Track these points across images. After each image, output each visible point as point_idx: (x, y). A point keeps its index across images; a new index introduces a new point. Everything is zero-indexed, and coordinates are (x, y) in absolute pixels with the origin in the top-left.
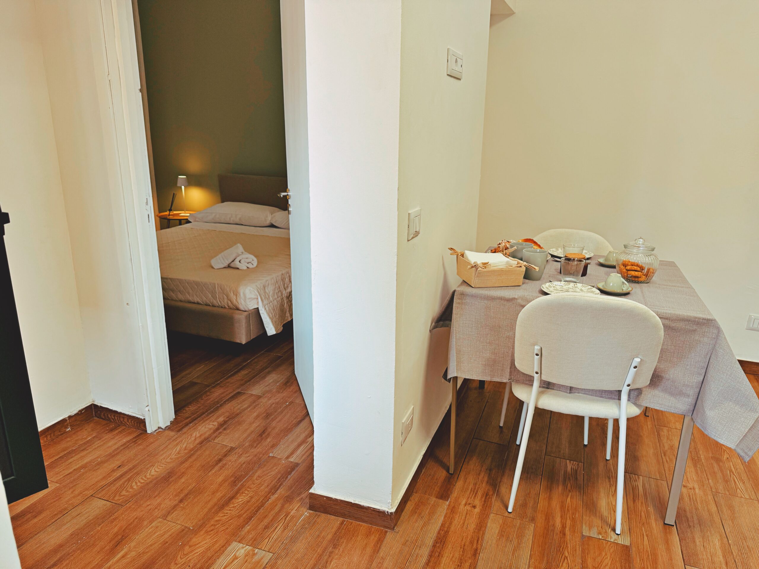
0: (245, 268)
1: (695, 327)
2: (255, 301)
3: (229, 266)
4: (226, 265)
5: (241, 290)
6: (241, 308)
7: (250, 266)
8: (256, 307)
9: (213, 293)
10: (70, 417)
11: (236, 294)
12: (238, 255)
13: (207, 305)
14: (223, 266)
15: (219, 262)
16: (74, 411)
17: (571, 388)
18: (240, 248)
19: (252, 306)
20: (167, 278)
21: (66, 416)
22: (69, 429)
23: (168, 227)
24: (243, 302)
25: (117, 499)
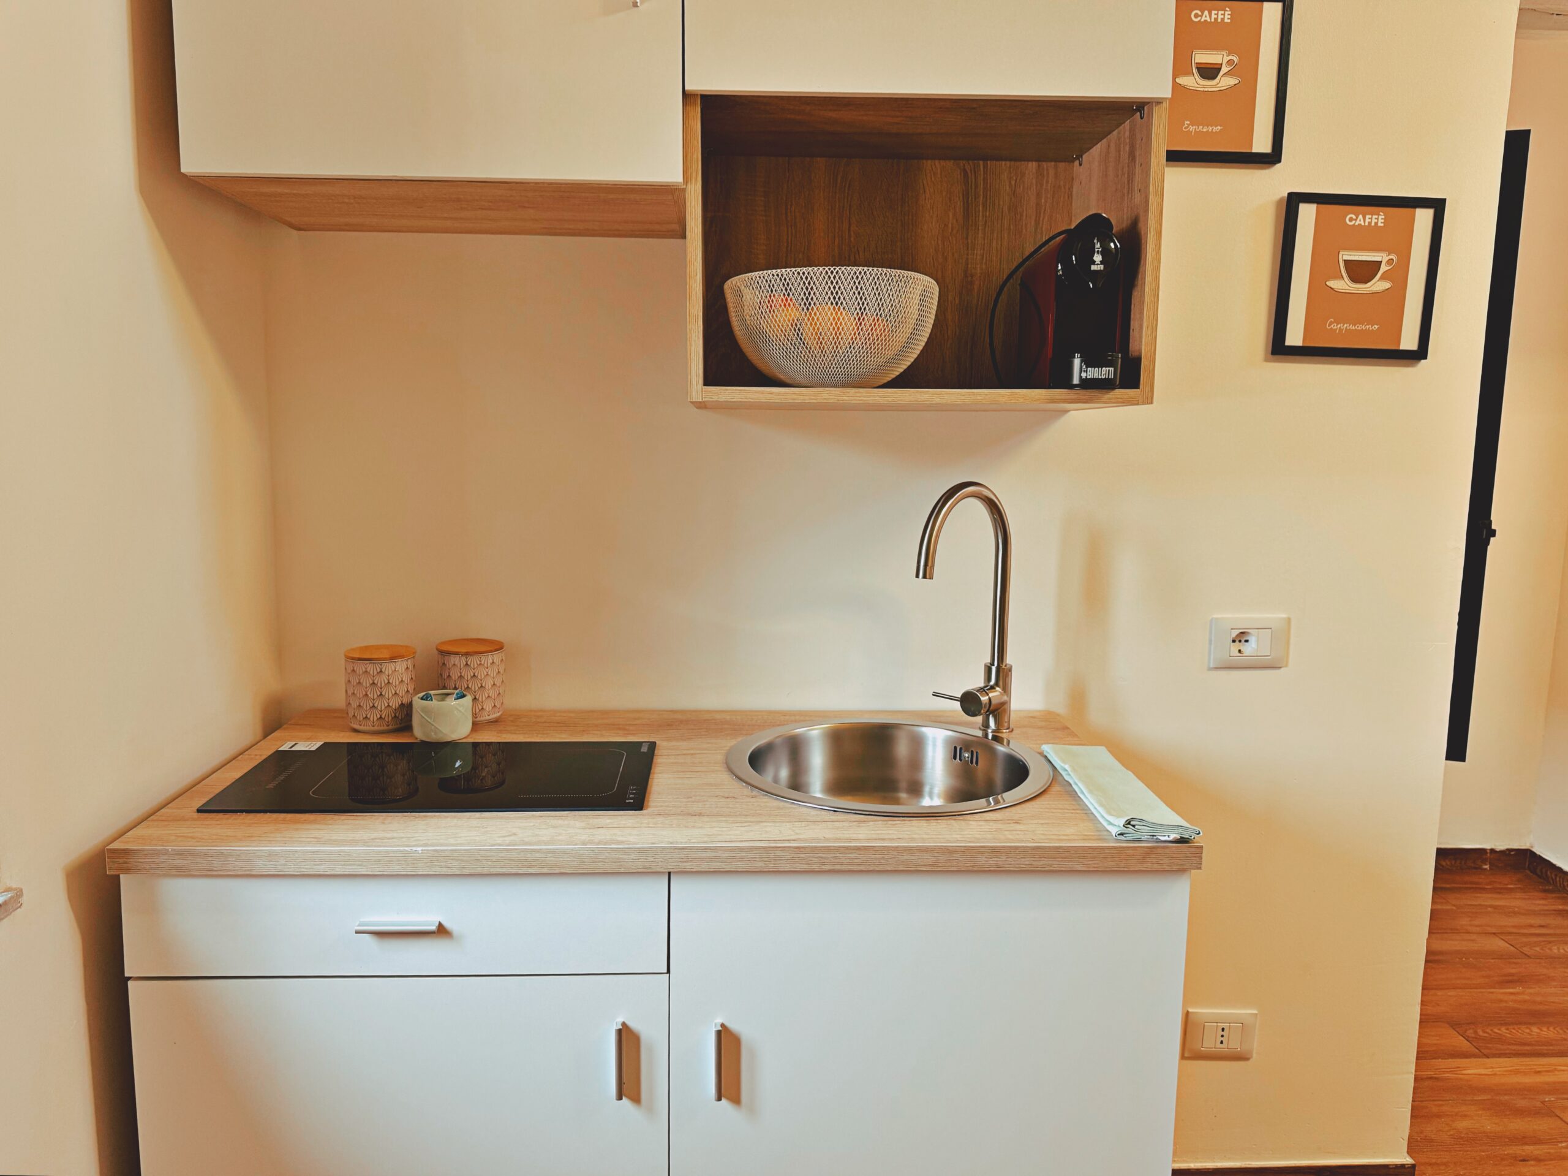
10: (1492, 851)
16: (1501, 846)
21: (1487, 846)
22: (1487, 867)
25: (1526, 950)
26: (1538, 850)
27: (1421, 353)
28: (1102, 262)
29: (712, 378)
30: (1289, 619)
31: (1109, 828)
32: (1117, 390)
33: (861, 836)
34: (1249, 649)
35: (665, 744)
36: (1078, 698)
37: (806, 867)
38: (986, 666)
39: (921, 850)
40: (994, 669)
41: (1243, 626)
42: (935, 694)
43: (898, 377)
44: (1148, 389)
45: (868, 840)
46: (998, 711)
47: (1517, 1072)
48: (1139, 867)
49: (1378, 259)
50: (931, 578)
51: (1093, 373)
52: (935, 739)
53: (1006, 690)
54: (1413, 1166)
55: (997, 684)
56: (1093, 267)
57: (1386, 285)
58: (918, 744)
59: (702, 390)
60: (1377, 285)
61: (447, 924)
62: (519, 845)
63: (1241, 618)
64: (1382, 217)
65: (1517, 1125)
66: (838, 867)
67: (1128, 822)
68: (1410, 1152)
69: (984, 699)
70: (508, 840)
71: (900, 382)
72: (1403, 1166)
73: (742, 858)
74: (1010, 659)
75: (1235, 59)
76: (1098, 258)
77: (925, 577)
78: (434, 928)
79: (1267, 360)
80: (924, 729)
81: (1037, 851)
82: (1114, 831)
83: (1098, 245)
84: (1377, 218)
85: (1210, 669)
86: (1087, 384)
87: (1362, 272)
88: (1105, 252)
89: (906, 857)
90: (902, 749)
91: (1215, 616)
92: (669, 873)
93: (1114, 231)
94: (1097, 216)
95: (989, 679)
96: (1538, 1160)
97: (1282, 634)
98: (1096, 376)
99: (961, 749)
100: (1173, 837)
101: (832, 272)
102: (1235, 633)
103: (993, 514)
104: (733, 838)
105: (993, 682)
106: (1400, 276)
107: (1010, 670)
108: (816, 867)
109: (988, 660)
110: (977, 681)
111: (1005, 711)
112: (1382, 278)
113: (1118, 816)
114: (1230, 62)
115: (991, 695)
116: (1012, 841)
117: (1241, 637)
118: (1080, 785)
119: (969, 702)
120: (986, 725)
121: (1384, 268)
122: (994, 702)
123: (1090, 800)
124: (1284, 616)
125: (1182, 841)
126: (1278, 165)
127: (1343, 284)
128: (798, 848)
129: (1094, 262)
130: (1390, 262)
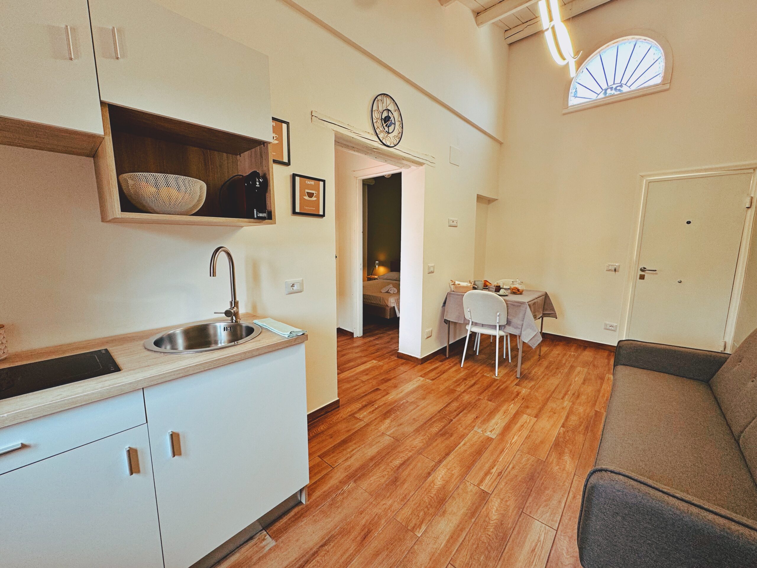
0: (392, 293)
1: (520, 305)
2: (394, 304)
3: (387, 292)
4: (386, 291)
5: (389, 299)
6: (389, 306)
7: (394, 292)
8: (394, 306)
9: (380, 300)
11: (388, 301)
12: (390, 288)
13: (378, 304)
14: (384, 292)
15: (384, 290)
17: (483, 325)
18: (391, 286)
19: (392, 305)
20: (365, 295)
23: (370, 280)
24: (389, 304)
25: (344, 348)
26: (341, 327)
27: (323, 216)
28: (259, 185)
29: (123, 209)
30: (303, 280)
31: (285, 336)
32: (266, 220)
33: (215, 356)
34: (295, 288)
35: (111, 349)
36: (254, 308)
37: (199, 371)
38: (230, 302)
39: (237, 355)
40: (233, 302)
41: (293, 282)
42: (215, 313)
43: (195, 213)
44: (274, 220)
45: (218, 357)
46: (236, 314)
47: (350, 373)
48: (295, 343)
49: (313, 192)
50: (215, 276)
51: (261, 215)
52: (220, 327)
53: (237, 307)
54: (339, 399)
55: (234, 306)
56: (257, 186)
57: (316, 199)
58: (215, 328)
59: (121, 214)
60: (314, 199)
61: (25, 443)
62: (67, 397)
63: (291, 281)
64: (313, 182)
65: (353, 384)
66: (210, 368)
67: (291, 333)
68: (338, 397)
69: (232, 311)
70: (59, 397)
71: (196, 214)
72: (337, 400)
73: (174, 374)
74: (237, 299)
75: (277, 136)
76: (258, 183)
77: (213, 276)
78: (20, 446)
79: (292, 215)
80: (216, 324)
81: (269, 347)
82: (287, 336)
83: (257, 180)
84: (312, 182)
85: (287, 294)
86: (259, 218)
87: (310, 195)
88: (259, 182)
89: (232, 358)
90: (211, 331)
91: (286, 281)
92: (143, 388)
93: (260, 175)
94: (255, 172)
95: (232, 305)
96: (358, 389)
97: (302, 284)
98: (262, 216)
99: (227, 327)
100: (301, 334)
101: (165, 176)
102: (292, 284)
103: (228, 257)
104: (168, 369)
105: (233, 306)
106: (318, 197)
107: (238, 302)
108: (203, 370)
109: (231, 300)
110: (228, 307)
111: (238, 314)
112: (314, 197)
113: (287, 332)
114: (276, 137)
115: (234, 310)
116: (261, 346)
117: (293, 286)
118: (271, 328)
119: (228, 313)
120: (232, 319)
121: (315, 195)
122: (235, 312)
123: (275, 331)
124: (301, 279)
125: (303, 334)
126: (289, 166)
127: (307, 198)
128: (196, 365)
129: (257, 184)
130: (316, 193)
